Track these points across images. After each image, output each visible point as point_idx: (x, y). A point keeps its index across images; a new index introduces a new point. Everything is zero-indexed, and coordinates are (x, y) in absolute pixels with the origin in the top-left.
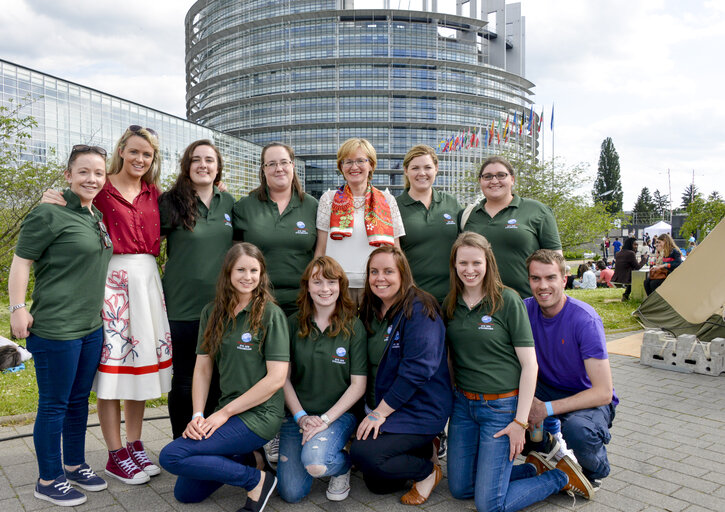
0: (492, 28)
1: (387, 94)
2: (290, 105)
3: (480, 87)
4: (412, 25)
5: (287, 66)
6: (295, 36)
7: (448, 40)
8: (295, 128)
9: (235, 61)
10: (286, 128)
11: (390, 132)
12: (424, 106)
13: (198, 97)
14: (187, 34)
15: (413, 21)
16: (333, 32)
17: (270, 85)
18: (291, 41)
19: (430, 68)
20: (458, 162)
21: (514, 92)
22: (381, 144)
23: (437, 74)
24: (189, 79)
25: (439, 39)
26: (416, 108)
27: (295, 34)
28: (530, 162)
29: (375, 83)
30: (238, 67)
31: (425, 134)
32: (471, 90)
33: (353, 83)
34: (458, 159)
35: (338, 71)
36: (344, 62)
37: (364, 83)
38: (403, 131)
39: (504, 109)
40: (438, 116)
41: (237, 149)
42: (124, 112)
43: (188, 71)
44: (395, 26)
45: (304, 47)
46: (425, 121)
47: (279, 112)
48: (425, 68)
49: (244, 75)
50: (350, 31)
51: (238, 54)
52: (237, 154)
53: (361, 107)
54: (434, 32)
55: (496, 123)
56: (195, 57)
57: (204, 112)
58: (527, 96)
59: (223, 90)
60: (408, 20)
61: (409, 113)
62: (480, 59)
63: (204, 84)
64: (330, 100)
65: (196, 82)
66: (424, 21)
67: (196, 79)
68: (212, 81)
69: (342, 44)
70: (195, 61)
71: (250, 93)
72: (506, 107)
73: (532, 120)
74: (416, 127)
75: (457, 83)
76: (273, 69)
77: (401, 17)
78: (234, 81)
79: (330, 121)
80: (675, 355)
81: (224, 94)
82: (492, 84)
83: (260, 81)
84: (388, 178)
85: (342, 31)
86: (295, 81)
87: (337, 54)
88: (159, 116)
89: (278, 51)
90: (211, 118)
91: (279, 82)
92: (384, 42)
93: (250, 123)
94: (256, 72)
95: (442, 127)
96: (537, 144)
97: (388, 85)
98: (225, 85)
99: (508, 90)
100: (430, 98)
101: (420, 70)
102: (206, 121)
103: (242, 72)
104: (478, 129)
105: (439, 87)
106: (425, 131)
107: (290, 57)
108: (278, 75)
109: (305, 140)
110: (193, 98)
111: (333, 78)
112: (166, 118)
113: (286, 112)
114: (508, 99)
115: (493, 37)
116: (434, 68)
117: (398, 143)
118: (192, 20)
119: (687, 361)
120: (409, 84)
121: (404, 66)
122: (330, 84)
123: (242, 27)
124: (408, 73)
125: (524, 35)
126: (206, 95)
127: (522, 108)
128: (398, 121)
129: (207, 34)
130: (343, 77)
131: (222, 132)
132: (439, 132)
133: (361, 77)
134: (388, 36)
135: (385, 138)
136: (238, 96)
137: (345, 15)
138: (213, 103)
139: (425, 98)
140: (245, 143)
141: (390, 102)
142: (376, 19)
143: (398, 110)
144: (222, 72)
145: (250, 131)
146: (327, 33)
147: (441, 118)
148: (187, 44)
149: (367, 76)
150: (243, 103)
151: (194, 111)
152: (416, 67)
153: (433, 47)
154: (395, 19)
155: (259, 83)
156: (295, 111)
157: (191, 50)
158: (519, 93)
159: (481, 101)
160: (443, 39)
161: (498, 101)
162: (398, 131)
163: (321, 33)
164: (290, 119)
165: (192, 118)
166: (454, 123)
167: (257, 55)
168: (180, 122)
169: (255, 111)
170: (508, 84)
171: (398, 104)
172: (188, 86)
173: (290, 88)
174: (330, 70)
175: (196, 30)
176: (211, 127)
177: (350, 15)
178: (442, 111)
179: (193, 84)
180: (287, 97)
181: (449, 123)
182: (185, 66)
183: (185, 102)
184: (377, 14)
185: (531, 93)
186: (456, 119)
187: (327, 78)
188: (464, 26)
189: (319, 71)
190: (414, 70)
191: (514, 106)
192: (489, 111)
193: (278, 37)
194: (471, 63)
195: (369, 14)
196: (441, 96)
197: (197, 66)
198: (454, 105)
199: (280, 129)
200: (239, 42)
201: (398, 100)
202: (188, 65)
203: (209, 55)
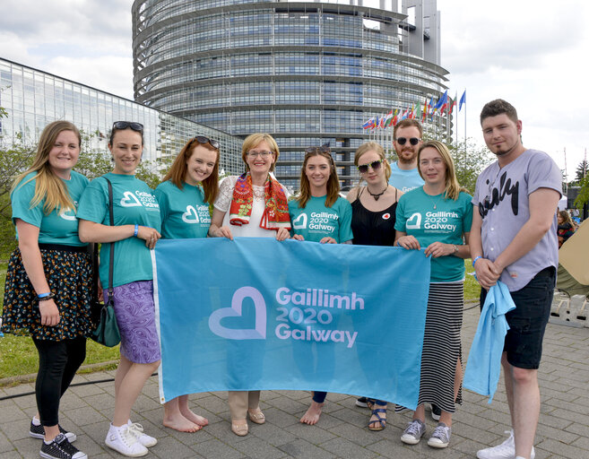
0: (411, 21)
1: (318, 79)
2: (231, 88)
3: (401, 73)
4: (341, 18)
5: (228, 53)
6: (234, 25)
7: (373, 31)
8: (235, 109)
9: (178, 47)
10: (227, 109)
11: (320, 113)
12: (352, 90)
13: (144, 80)
14: (134, 22)
15: (341, 13)
16: (269, 22)
17: (212, 70)
18: (230, 30)
19: (357, 56)
20: (382, 141)
21: (431, 78)
22: (313, 125)
23: (363, 61)
24: (136, 64)
25: (365, 30)
27: (234, 23)
29: (308, 69)
30: (183, 53)
31: (353, 115)
32: (393, 76)
33: (287, 69)
34: (382, 138)
35: (273, 59)
36: (280, 49)
37: (297, 69)
38: (333, 113)
39: (422, 94)
40: (365, 99)
41: (182, 128)
43: (135, 56)
44: (325, 18)
45: (243, 36)
46: (352, 104)
47: (220, 95)
48: (352, 56)
49: (187, 61)
50: (284, 21)
51: (182, 40)
52: (182, 133)
53: (295, 91)
54: (360, 25)
56: (142, 43)
57: (151, 94)
58: (442, 82)
59: (169, 73)
60: (337, 13)
61: (338, 96)
62: (401, 49)
63: (150, 68)
64: (267, 84)
65: (142, 67)
67: (143, 63)
68: (158, 65)
70: (141, 47)
71: (193, 77)
72: (424, 91)
74: (344, 109)
75: (380, 70)
76: (215, 55)
77: (331, 10)
78: (178, 66)
79: (267, 104)
80: (568, 312)
81: (168, 78)
82: (412, 71)
83: (202, 66)
85: (277, 22)
86: (234, 66)
87: (273, 42)
88: (108, 98)
89: (219, 39)
90: (156, 99)
91: (221, 68)
92: (315, 31)
93: (194, 105)
94: (199, 58)
95: (367, 109)
96: (452, 125)
97: (318, 70)
98: (169, 69)
99: (426, 76)
100: (357, 83)
101: (347, 58)
102: (152, 102)
103: (186, 57)
104: (399, 110)
105: (365, 73)
106: (352, 113)
107: (230, 45)
108: (219, 61)
109: (244, 121)
110: (140, 81)
111: (269, 64)
112: (115, 100)
113: (227, 95)
114: (426, 85)
115: (412, 29)
116: (361, 56)
117: (328, 123)
118: (139, 9)
119: (579, 318)
120: (337, 70)
121: (333, 54)
122: (266, 70)
123: (186, 16)
124: (337, 60)
125: (439, 28)
126: (152, 78)
127: (437, 93)
128: (328, 103)
129: (152, 22)
130: (278, 63)
131: (168, 113)
132: (365, 114)
133: (293, 64)
134: (319, 27)
135: (316, 119)
136: (181, 80)
137: (280, 7)
138: (158, 86)
139: (352, 83)
140: (190, 124)
141: (320, 86)
142: (308, 11)
143: (327, 94)
144: (168, 57)
145: (193, 111)
146: (263, 23)
147: (367, 101)
148: (134, 31)
149: (300, 63)
150: (187, 86)
151: (141, 93)
152: (344, 55)
153: (359, 37)
154: (325, 11)
155: (202, 69)
156: (235, 94)
157: (138, 37)
158: (435, 79)
159: (402, 86)
160: (368, 30)
161: (416, 87)
162: (328, 113)
163: (258, 23)
164: (229, 101)
165: (139, 100)
166: (378, 106)
167: (200, 41)
168: (129, 104)
169: (198, 94)
170: (426, 71)
171: (328, 89)
172: (135, 70)
173: (230, 73)
174: (266, 57)
175: (142, 18)
176: (157, 108)
177: (284, 7)
178: (367, 95)
179: (140, 68)
180: (228, 81)
181: (374, 106)
183: (133, 85)
184: (309, 7)
185: (446, 80)
186: (380, 103)
187: (264, 64)
188: (386, 18)
189: (256, 57)
190: (342, 57)
191: (432, 91)
192: (408, 95)
193: (218, 26)
194: (393, 52)
195: (301, 7)
196: (367, 81)
197: (143, 51)
198: (377, 90)
199: (220, 110)
200: (182, 30)
201: (328, 84)
202: (135, 51)
203: (155, 42)
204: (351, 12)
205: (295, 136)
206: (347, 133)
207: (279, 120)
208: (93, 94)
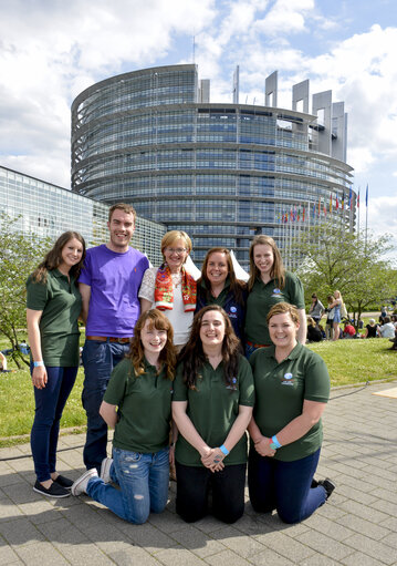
0: (320, 121)
1: (234, 174)
2: (156, 179)
3: (310, 169)
4: (256, 118)
5: (154, 148)
6: (161, 124)
7: (285, 130)
8: (160, 199)
9: (111, 143)
10: (152, 199)
11: (236, 204)
12: (265, 183)
13: (81, 172)
14: (73, 120)
15: (257, 114)
17: (140, 163)
18: (158, 128)
19: (270, 153)
20: (291, 230)
21: (338, 174)
22: (229, 214)
23: (276, 158)
24: (74, 157)
25: (278, 130)
26: (258, 185)
27: (161, 122)
28: (348, 231)
29: (225, 164)
30: (114, 148)
32: (302, 171)
33: (207, 164)
35: (195, 154)
36: (201, 146)
37: (216, 164)
38: (248, 204)
39: (328, 188)
40: (276, 192)
42: (18, 183)
43: (73, 150)
44: (242, 118)
45: (168, 133)
46: (264, 197)
47: (147, 186)
48: (266, 153)
49: (118, 154)
50: (205, 121)
51: (113, 137)
53: (215, 183)
54: (274, 124)
55: (322, 199)
56: (79, 139)
57: (86, 184)
58: (347, 177)
59: (102, 166)
60: (253, 114)
61: (252, 189)
62: (310, 147)
63: (86, 161)
64: (189, 177)
65: (79, 160)
66: (266, 114)
67: (80, 157)
68: (93, 158)
69: (200, 131)
70: (79, 142)
71: (124, 169)
72: (331, 186)
73: (351, 197)
74: (258, 201)
75: (290, 165)
76: (142, 150)
77: (249, 111)
78: (111, 159)
79: (188, 194)
81: (102, 170)
82: (319, 166)
83: (131, 160)
84: (234, 241)
85: (200, 121)
86: (160, 160)
87: (195, 139)
88: (46, 187)
90: (91, 189)
91: (147, 161)
92: (234, 130)
93: (123, 194)
94: (129, 152)
95: (278, 202)
96: (355, 217)
97: (235, 165)
98: (103, 162)
99: (331, 172)
100: (269, 178)
101: (261, 154)
102: (87, 191)
103: (117, 152)
104: (307, 203)
105: (278, 169)
106: (264, 205)
107: (156, 141)
108: (146, 155)
109: (168, 209)
110: (77, 172)
111: (191, 159)
112: (53, 189)
113: (153, 186)
114: (332, 180)
115: (321, 129)
116: (274, 153)
117: (243, 214)
118: (77, 108)
120: (252, 165)
121: (249, 151)
123: (119, 115)
124: (252, 156)
125: (346, 128)
126: (87, 170)
127: (343, 187)
128: (244, 196)
129: (88, 120)
130: (199, 158)
131: (100, 201)
132: (276, 205)
133: (213, 158)
134: (237, 126)
135: (232, 209)
136: (114, 172)
137: (202, 107)
138: (94, 177)
139: (265, 177)
141: (237, 179)
142: (227, 111)
143: (243, 186)
144: (102, 152)
146: (187, 122)
147: (278, 194)
148: (73, 127)
149: (220, 158)
150: (117, 177)
151: (78, 183)
152: (258, 152)
153: (273, 136)
154: (243, 112)
155: (131, 162)
156: (160, 185)
157: (76, 133)
158: (341, 175)
159: (311, 181)
160: (281, 130)
161: (324, 182)
162: (243, 204)
163: (182, 122)
164: (155, 191)
165: (76, 189)
166: (288, 198)
167: (129, 138)
168: (64, 193)
169: (127, 185)
170: (333, 168)
171: (243, 182)
172: (73, 163)
173: (156, 166)
174: (189, 152)
175: (80, 116)
176: (91, 197)
177: (206, 107)
178: (279, 188)
179: (77, 161)
180: (153, 174)
181: (284, 198)
182: (70, 146)
183: (70, 176)
184: (228, 108)
185: (350, 175)
186: (290, 196)
187: (186, 159)
188: (297, 120)
189: (180, 153)
190: (257, 154)
191: (337, 186)
192: (316, 190)
193: (147, 124)
194: (303, 150)
195: (221, 107)
196: (279, 176)
197: (80, 146)
198: (288, 183)
199: (147, 200)
200: (115, 127)
201: (243, 178)
202: (73, 146)
203: (91, 137)
204: (266, 113)
205: (213, 224)
206: (260, 222)
207: (199, 209)
208: (33, 183)
